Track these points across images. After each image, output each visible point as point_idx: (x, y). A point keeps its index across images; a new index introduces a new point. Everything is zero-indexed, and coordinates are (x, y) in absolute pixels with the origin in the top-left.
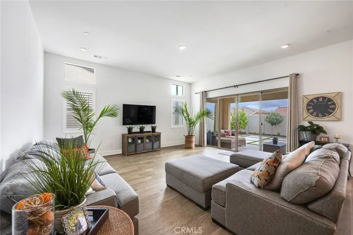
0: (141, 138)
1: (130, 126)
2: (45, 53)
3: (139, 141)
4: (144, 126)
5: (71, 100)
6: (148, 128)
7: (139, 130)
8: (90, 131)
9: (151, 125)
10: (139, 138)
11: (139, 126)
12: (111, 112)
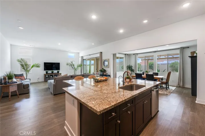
0: (52, 76)
1: (47, 71)
2: (11, 45)
3: (51, 77)
4: (53, 71)
5: (21, 62)
6: (55, 71)
7: (51, 72)
8: (28, 72)
9: (57, 71)
10: (51, 75)
11: (51, 71)
12: (37, 66)
